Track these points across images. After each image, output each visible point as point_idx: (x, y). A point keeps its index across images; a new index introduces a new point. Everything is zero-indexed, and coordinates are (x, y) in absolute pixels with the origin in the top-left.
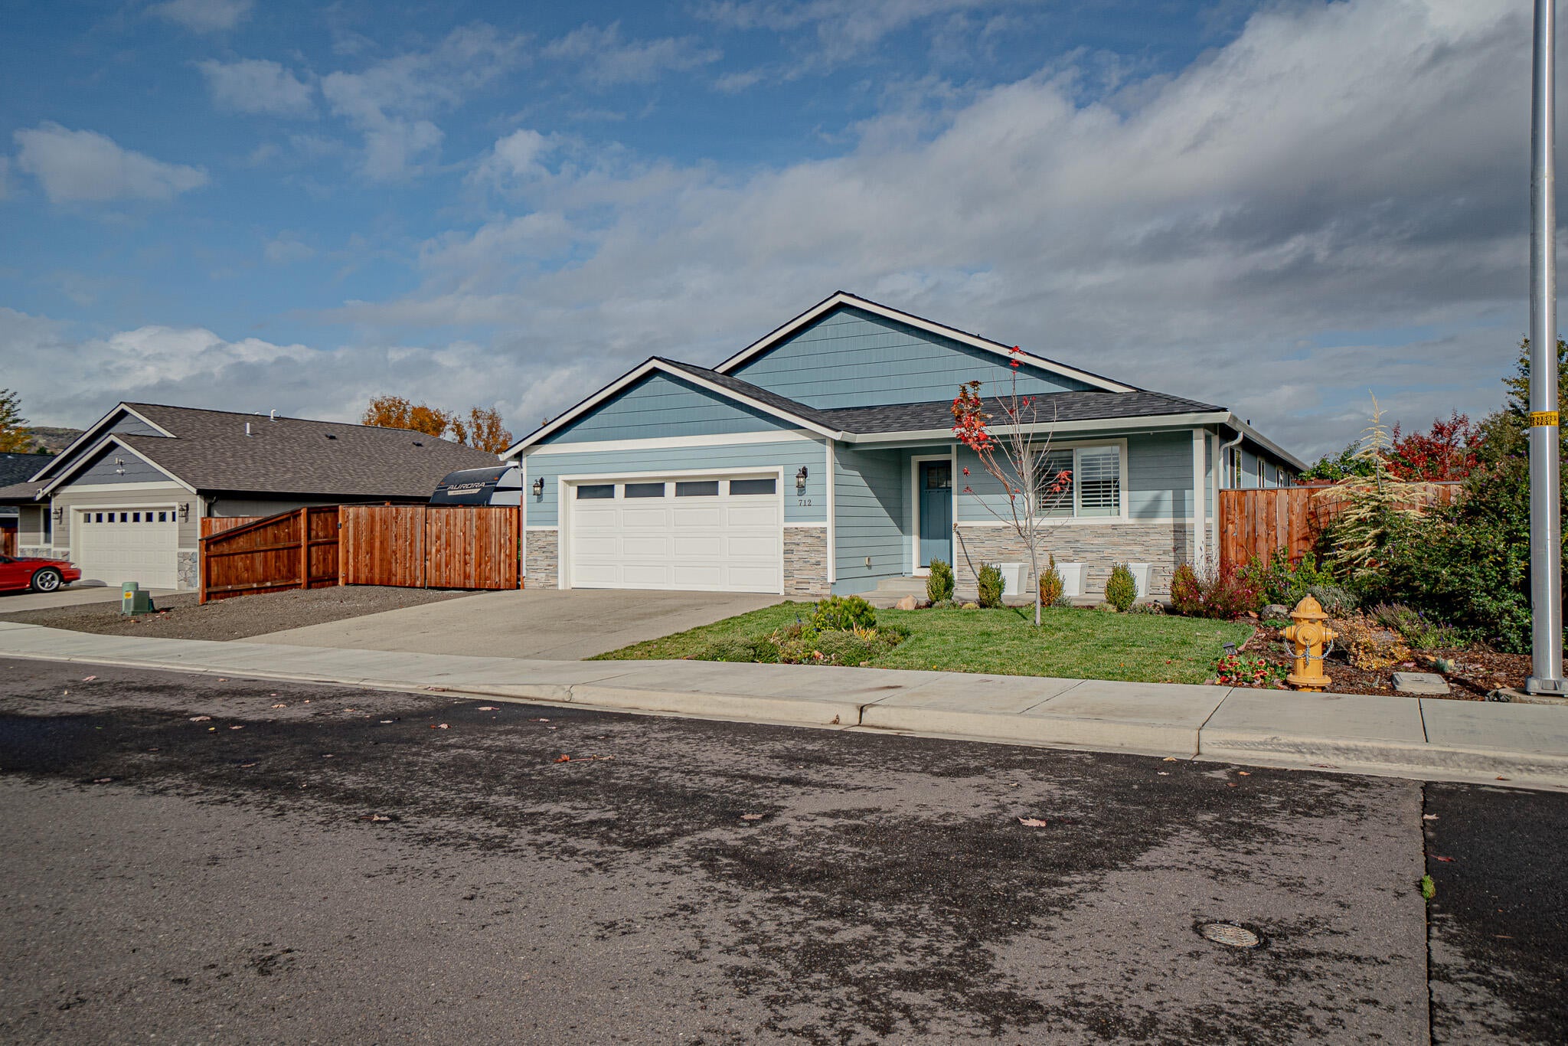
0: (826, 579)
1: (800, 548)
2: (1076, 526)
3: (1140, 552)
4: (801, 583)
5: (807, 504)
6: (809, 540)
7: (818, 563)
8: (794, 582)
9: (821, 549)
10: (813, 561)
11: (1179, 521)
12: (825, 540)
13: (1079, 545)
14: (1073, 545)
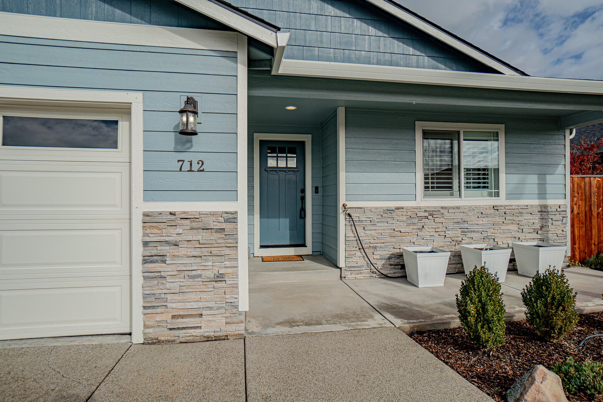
0: (237, 307)
1: (182, 251)
2: (464, 207)
3: (515, 231)
4: (182, 316)
5: (195, 167)
6: (202, 236)
7: (220, 278)
8: (167, 317)
9: (227, 251)
10: (210, 274)
11: (543, 202)
12: (234, 235)
13: (466, 225)
14: (461, 226)
